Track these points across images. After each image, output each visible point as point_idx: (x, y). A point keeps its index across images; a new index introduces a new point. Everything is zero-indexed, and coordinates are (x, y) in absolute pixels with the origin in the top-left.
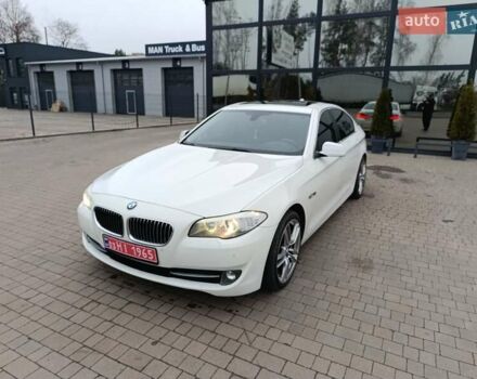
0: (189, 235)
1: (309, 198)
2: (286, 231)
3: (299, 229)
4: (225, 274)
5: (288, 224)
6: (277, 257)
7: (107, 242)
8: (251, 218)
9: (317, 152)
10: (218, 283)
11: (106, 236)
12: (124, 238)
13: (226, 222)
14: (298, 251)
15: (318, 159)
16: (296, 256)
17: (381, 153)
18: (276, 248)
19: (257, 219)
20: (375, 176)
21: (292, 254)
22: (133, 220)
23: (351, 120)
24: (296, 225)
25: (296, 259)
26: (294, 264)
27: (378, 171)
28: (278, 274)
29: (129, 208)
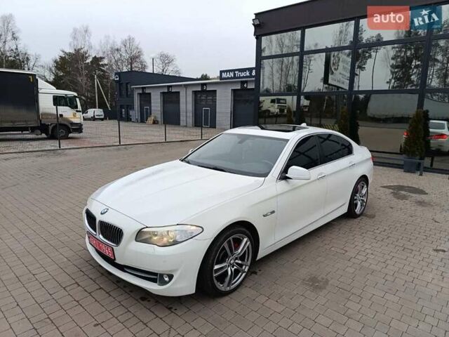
0: (137, 240)
1: (264, 216)
2: (225, 245)
3: (248, 243)
4: (162, 276)
5: (231, 238)
6: (213, 267)
7: (89, 238)
8: (186, 231)
9: (283, 175)
10: (156, 282)
11: (89, 233)
12: (97, 237)
13: (168, 231)
14: (249, 263)
15: (283, 182)
16: (247, 268)
17: (414, 173)
18: (212, 258)
19: (192, 233)
20: (391, 197)
21: (241, 265)
22: (102, 223)
23: (350, 144)
24: (245, 240)
25: (246, 270)
26: (244, 275)
27: (398, 191)
28: (218, 281)
29: (102, 214)
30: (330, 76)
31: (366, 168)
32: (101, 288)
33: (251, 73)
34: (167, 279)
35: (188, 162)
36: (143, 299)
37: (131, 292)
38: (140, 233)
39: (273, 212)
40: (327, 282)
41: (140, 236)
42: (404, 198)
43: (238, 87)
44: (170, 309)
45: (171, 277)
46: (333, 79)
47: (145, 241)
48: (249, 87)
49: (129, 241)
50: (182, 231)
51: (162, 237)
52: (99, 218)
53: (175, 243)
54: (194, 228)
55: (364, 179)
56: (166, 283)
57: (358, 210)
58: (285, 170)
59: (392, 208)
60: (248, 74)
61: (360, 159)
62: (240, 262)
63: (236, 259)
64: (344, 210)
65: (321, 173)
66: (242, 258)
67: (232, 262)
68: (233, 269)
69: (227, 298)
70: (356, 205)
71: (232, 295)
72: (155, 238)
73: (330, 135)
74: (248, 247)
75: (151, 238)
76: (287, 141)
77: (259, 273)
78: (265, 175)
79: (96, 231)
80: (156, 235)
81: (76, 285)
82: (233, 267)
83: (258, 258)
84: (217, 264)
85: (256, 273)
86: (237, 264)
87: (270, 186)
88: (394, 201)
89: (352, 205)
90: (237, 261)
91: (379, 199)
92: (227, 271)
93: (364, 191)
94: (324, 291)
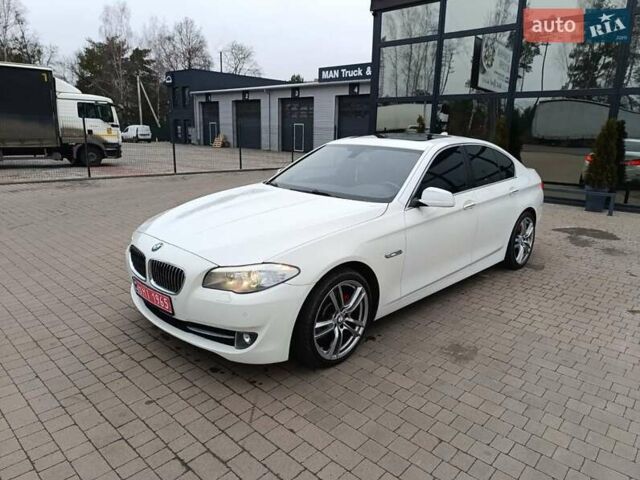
0: (204, 285)
1: (387, 257)
2: (331, 293)
3: (363, 295)
4: (241, 335)
5: (339, 285)
6: (314, 324)
7: (136, 286)
8: (275, 272)
9: (415, 200)
10: (233, 345)
11: (135, 279)
12: (147, 283)
13: (249, 273)
14: (364, 323)
15: (415, 209)
16: (362, 329)
17: (600, 211)
18: (312, 312)
19: (284, 275)
20: (566, 243)
21: (353, 325)
22: (154, 263)
23: (512, 164)
24: (359, 289)
25: (360, 332)
26: (357, 339)
27: (576, 235)
28: (320, 346)
29: (153, 250)
30: (481, 76)
31: (534, 198)
32: (154, 356)
33: (364, 72)
34: (247, 340)
35: (276, 186)
36: (214, 370)
37: (198, 361)
38: (209, 274)
39: (400, 252)
40: (475, 351)
41: (209, 279)
42: (585, 244)
43: (345, 92)
44: (252, 383)
45: (254, 337)
46: (484, 81)
47: (218, 287)
48: (360, 93)
49: (193, 287)
50: (270, 272)
51: (241, 280)
52: (149, 256)
53: (260, 288)
54: (288, 268)
55: (529, 214)
56: (246, 345)
57: (519, 258)
58: (418, 193)
59: (568, 257)
60: (360, 73)
61: (524, 185)
62: (351, 320)
63: (346, 316)
64: (500, 257)
65: (470, 201)
66: (355, 315)
67: (341, 319)
68: (342, 330)
69: (332, 371)
70: (517, 250)
71: (340, 367)
72: (231, 283)
73: (484, 148)
74: (363, 300)
75: (225, 282)
76: (421, 152)
77: (378, 339)
78: (389, 200)
79: (145, 276)
80: (232, 279)
81: (120, 352)
82: (342, 327)
83: (377, 318)
84: (319, 320)
85: (373, 339)
86: (347, 322)
87: (396, 215)
88: (572, 249)
89: (512, 250)
90: (347, 319)
91: (550, 245)
92: (333, 332)
93: (529, 232)
94: (471, 362)
